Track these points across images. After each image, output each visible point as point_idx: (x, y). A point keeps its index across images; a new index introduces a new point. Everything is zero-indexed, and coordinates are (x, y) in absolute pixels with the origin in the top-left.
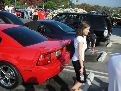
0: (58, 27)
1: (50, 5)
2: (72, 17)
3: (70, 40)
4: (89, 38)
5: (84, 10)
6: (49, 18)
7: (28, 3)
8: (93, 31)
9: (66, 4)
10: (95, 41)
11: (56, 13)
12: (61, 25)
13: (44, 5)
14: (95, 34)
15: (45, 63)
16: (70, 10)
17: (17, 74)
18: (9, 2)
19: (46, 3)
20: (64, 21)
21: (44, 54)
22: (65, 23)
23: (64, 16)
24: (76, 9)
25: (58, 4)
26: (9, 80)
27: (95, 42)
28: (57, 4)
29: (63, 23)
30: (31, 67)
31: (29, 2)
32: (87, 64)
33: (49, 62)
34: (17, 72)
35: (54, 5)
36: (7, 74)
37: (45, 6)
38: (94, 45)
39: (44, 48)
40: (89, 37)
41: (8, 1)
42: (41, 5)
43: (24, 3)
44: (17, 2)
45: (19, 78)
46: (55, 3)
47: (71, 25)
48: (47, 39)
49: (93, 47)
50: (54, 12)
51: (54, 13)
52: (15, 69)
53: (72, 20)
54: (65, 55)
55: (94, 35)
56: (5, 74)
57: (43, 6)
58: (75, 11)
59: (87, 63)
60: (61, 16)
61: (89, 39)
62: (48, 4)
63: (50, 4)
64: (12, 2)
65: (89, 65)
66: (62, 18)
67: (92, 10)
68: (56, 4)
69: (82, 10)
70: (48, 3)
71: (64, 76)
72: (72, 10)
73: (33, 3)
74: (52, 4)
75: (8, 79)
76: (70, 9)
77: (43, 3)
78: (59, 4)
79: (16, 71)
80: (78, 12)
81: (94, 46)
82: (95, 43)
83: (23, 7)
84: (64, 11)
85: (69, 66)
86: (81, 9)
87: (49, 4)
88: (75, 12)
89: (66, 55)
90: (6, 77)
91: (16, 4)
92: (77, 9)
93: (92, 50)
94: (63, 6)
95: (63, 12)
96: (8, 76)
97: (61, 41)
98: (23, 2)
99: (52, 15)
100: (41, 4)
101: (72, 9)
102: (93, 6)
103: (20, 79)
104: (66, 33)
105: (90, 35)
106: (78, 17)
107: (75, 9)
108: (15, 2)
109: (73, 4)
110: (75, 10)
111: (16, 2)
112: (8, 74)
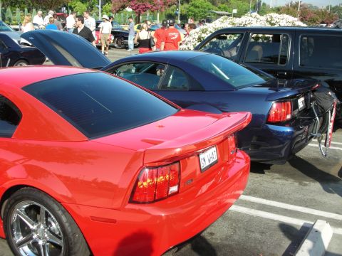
0: (213, 72)
1: (196, 10)
2: (260, 41)
3: (249, 114)
4: (313, 104)
5: (296, 19)
6: (189, 45)
7: (134, 8)
8: (327, 81)
9: (245, 6)
10: (334, 113)
11: (209, 29)
12: (223, 66)
13: (181, 11)
14: (333, 90)
15: (158, 196)
16: (253, 20)
17: (69, 229)
18: (84, 7)
19: (186, 5)
20: (234, 53)
21: (157, 164)
22: (237, 60)
23: (235, 38)
24: (271, 17)
25: (220, 8)
26: (44, 246)
27: (331, 118)
28: (217, 8)
29: (231, 59)
30: (113, 207)
31: (135, 4)
32: (308, 188)
33: (174, 189)
34: (67, 225)
35: (209, 9)
36: (39, 227)
37: (184, 12)
38: (331, 125)
39: (155, 143)
40: (312, 100)
41: (82, 4)
42: (172, 12)
43: (124, 7)
44: (104, 7)
45: (75, 244)
46: (213, 4)
47: (253, 67)
48: (175, 110)
49: (326, 132)
50: (205, 27)
51: (204, 31)
52: (60, 213)
53: (257, 48)
54: (231, 162)
55: (330, 93)
56: (31, 227)
57: (177, 15)
58: (267, 21)
59: (305, 185)
60: (225, 38)
61: (311, 109)
62: (192, 8)
63: (199, 7)
64: (92, 7)
65: (315, 191)
66: (227, 45)
67: (321, 20)
68: (215, 7)
69: (291, 18)
70: (193, 5)
71: (230, 232)
72: (258, 19)
73: (148, 5)
74: (205, 8)
75: (41, 243)
76: (251, 16)
77: (178, 7)
78: (222, 6)
79: (64, 219)
80: (277, 26)
81: (330, 130)
82: (333, 119)
83: (123, 20)
84: (233, 24)
85: (246, 195)
86: (285, 16)
87: (196, 7)
88: (268, 26)
89: (234, 161)
90: (35, 236)
91: (102, 11)
92: (275, 15)
93: (323, 141)
94: (235, 11)
95: (230, 26)
96: (41, 236)
97: (219, 118)
98: (119, 5)
99: (197, 37)
100: (172, 7)
101: (258, 16)
102: (325, 7)
103: (78, 245)
104: (236, 89)
105: (315, 93)
106: (276, 38)
107: (268, 16)
108: (100, 6)
109: (264, 4)
110: (269, 19)
111: (102, 5)
112: (42, 227)
